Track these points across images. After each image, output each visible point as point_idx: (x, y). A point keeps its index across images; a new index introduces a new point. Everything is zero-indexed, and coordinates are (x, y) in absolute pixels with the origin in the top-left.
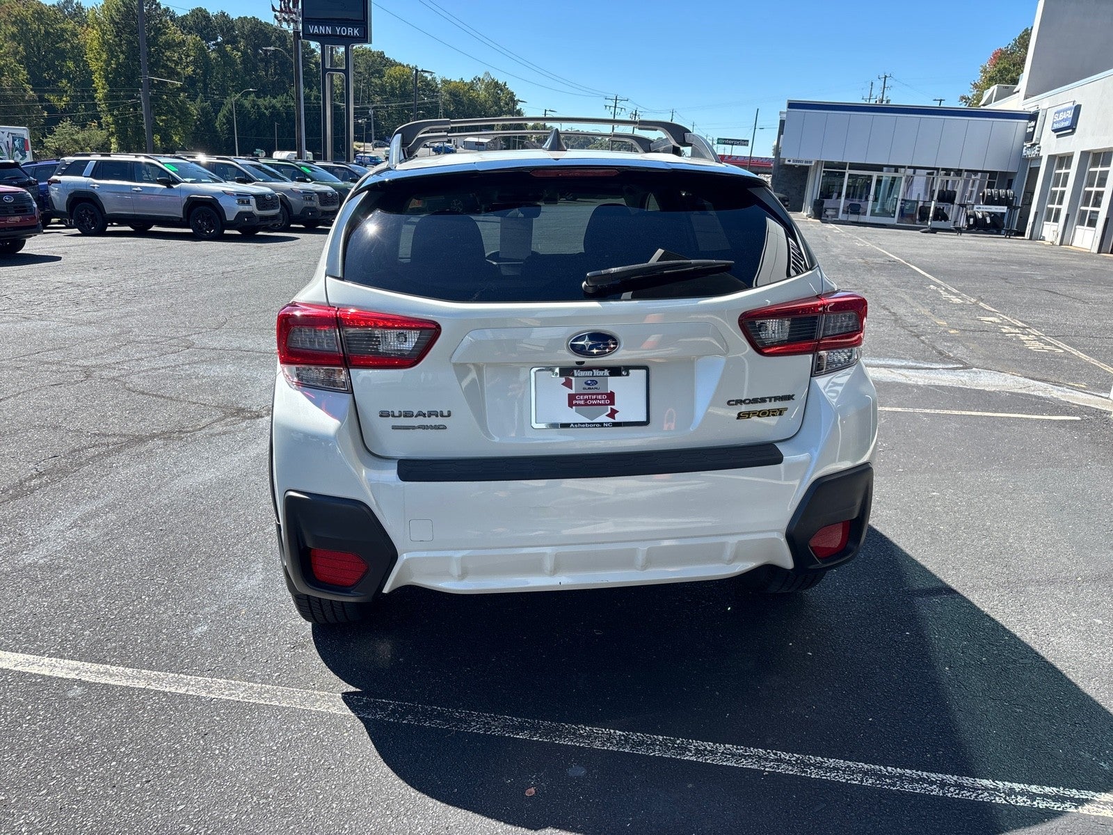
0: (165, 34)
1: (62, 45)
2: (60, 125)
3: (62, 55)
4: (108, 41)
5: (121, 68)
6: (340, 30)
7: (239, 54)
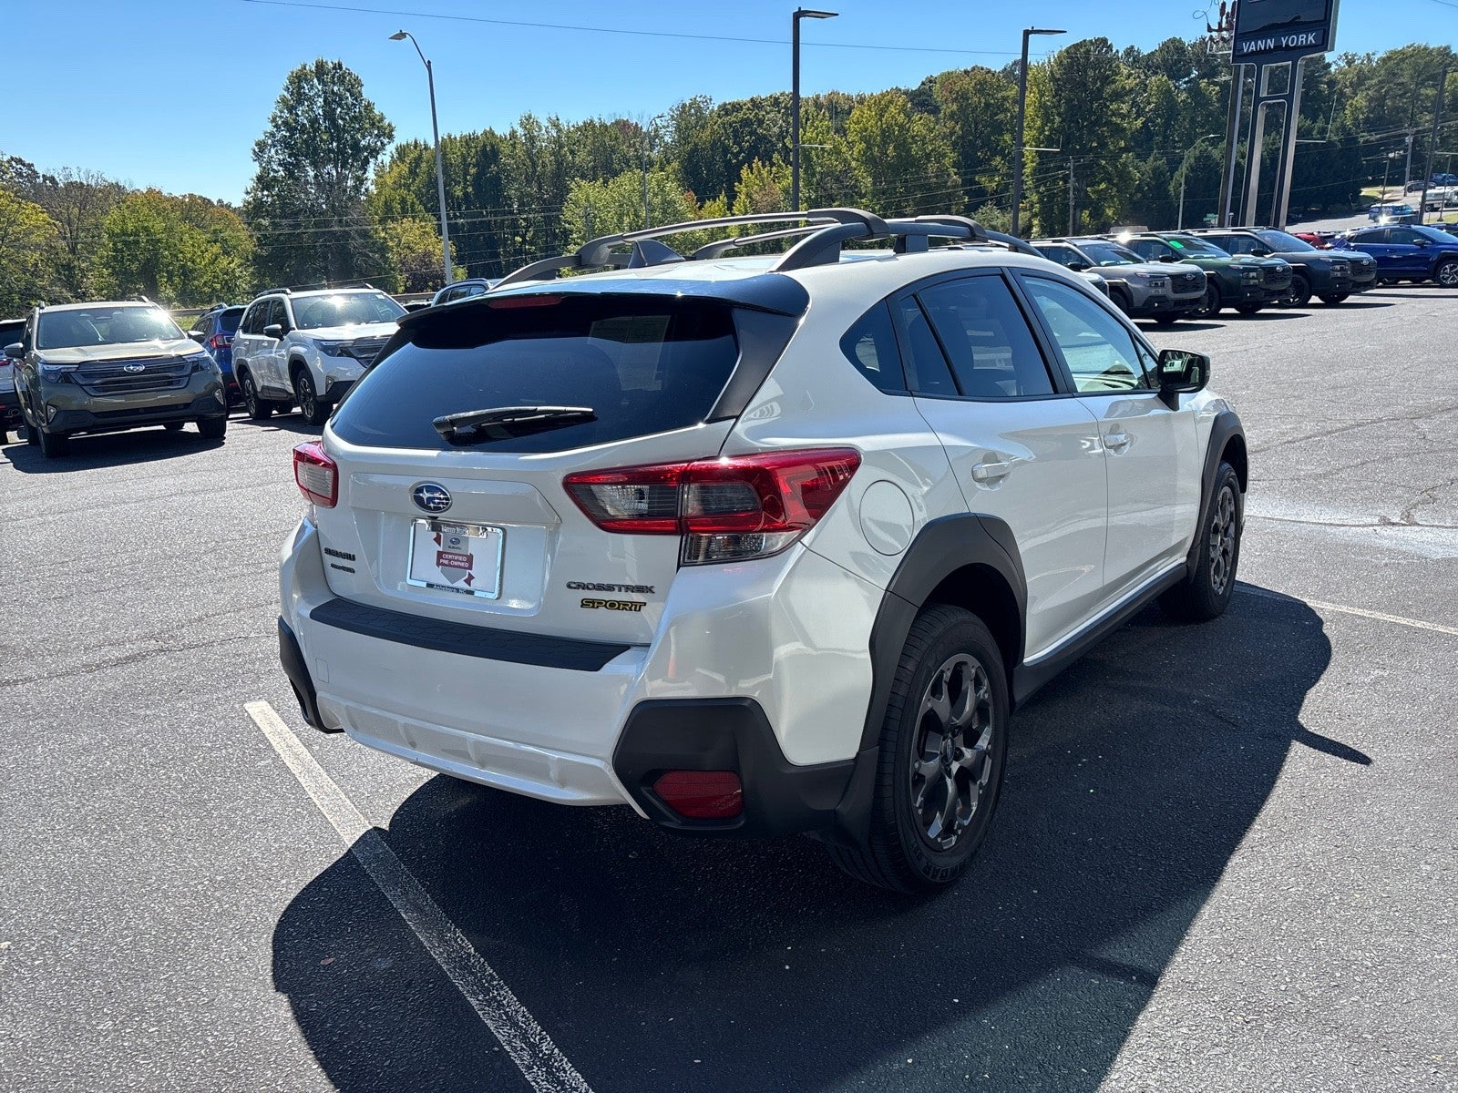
0: (1114, 82)
1: (1001, 116)
2: (980, 210)
3: (998, 128)
4: (1045, 103)
5: (1055, 134)
6: (1288, 40)
7: (1217, 88)
